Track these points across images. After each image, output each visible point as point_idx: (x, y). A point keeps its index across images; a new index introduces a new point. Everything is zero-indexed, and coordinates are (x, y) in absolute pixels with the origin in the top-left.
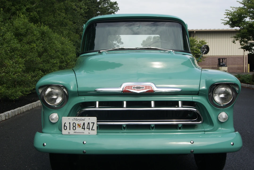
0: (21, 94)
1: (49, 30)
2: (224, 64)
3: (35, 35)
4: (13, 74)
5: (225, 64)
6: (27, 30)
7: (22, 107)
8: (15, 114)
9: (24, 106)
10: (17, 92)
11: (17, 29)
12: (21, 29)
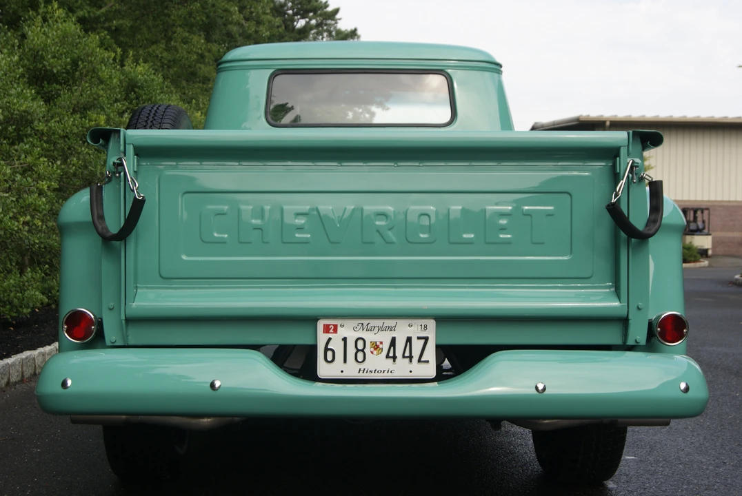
0: (40, 296)
1: (152, 77)
2: (701, 227)
3: (102, 82)
4: (11, 214)
5: (704, 228)
6: (75, 63)
7: (41, 350)
8: (9, 379)
9: (49, 344)
10: (25, 291)
11: (36, 56)
12: (54, 57)
